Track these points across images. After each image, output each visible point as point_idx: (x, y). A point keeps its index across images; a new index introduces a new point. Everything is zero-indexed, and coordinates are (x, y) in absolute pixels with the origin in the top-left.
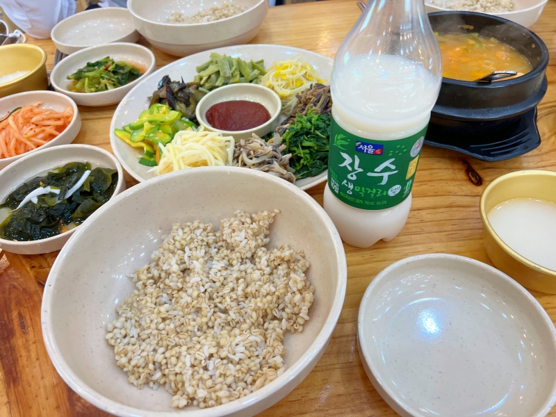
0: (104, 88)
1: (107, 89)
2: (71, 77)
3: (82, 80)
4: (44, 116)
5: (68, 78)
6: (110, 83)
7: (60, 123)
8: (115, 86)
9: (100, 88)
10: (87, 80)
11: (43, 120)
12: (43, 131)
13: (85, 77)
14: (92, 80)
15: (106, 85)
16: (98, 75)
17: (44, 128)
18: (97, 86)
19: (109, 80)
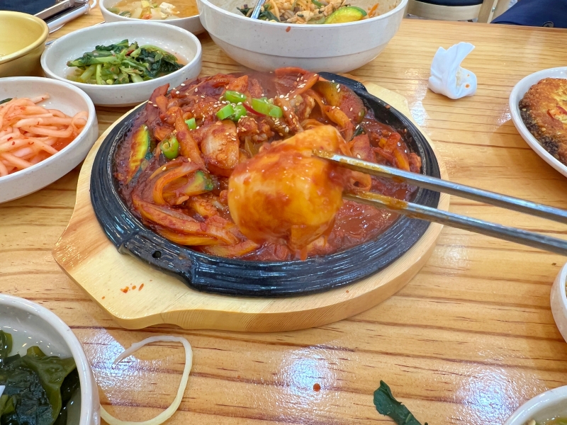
0: (127, 79)
1: (131, 81)
2: (74, 63)
3: (91, 68)
4: (41, 120)
5: (70, 65)
6: (136, 73)
7: (64, 134)
8: (143, 77)
9: (121, 79)
10: (99, 68)
11: (38, 125)
12: (30, 144)
13: (96, 64)
14: (108, 68)
15: (130, 76)
16: (119, 61)
17: (32, 140)
18: (116, 77)
19: (135, 68)
